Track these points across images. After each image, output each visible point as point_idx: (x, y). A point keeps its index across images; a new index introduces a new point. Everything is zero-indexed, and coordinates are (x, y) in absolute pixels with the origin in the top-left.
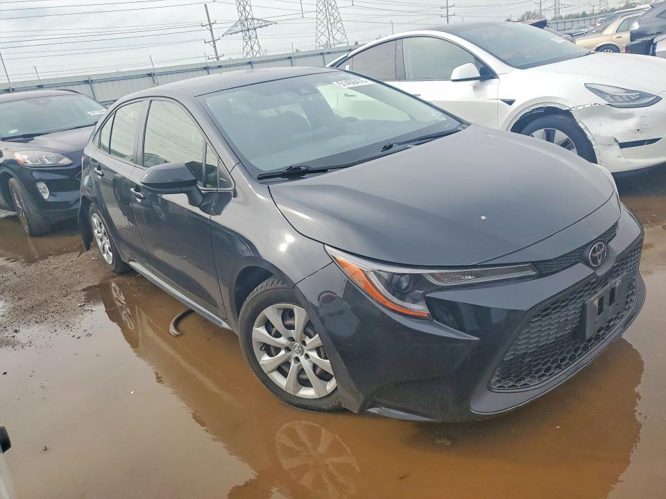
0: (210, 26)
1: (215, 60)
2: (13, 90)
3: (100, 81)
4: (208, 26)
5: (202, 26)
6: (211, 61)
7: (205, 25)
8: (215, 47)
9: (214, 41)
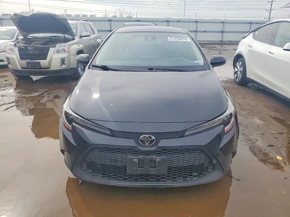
0: (272, 2)
1: (268, 19)
2: (139, 21)
3: (201, 22)
4: (271, 3)
5: (268, 2)
6: (266, 20)
7: (269, 2)
8: (270, 13)
9: (271, 10)
